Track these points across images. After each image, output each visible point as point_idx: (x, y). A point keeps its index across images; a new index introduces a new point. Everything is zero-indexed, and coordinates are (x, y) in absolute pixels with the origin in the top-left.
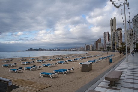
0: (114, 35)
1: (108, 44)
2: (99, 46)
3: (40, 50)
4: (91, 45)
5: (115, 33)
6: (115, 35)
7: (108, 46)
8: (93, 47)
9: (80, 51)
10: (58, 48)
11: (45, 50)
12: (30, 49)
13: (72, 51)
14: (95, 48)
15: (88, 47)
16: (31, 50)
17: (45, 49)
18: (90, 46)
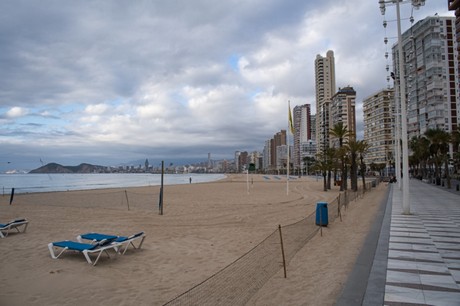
0: (326, 115)
1: (306, 150)
2: (278, 156)
3: (86, 167)
4: (255, 153)
5: (331, 105)
6: (331, 112)
7: (307, 154)
8: (260, 159)
9: (217, 173)
10: (147, 162)
11: (103, 170)
12: (49, 165)
13: (193, 172)
14: (267, 164)
15: (244, 157)
16: (52, 168)
17: (102, 167)
18: (252, 158)
